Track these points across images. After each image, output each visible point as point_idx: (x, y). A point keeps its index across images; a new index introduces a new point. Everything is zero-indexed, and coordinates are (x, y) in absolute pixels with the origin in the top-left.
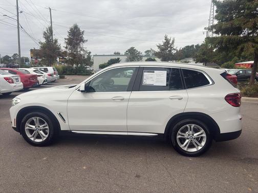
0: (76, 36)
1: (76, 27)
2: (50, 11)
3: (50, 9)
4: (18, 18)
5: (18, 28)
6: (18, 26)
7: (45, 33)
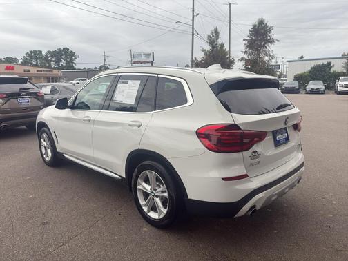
0: (260, 36)
1: (261, 22)
2: (230, 7)
3: (230, 4)
4: (193, 23)
5: (193, 34)
6: (193, 32)
7: (210, 36)
